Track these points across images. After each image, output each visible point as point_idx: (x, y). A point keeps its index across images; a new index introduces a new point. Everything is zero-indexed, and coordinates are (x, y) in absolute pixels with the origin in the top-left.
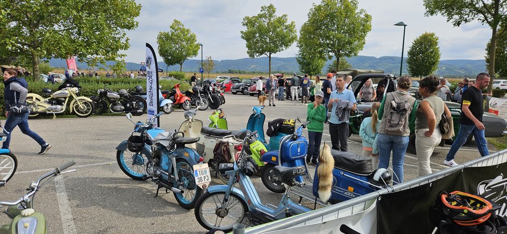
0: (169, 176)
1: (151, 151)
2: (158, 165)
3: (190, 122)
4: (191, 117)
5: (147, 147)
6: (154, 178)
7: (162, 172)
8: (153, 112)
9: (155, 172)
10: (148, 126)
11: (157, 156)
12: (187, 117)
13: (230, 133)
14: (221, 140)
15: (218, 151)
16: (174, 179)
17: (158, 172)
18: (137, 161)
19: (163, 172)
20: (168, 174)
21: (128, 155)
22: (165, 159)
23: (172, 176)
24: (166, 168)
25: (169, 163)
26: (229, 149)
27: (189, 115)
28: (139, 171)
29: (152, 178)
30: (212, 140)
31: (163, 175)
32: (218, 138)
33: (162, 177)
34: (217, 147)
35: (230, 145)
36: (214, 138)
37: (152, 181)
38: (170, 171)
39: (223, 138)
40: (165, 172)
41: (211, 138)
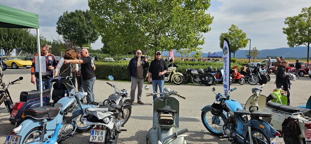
0: (245, 140)
1: (227, 117)
2: (234, 129)
3: (258, 97)
4: (258, 93)
5: (225, 113)
6: (230, 139)
7: (237, 135)
8: (227, 86)
9: (231, 133)
10: (226, 97)
11: (231, 122)
12: (254, 92)
13: (299, 111)
14: (289, 116)
15: (288, 126)
17: (234, 135)
18: (215, 121)
19: (239, 135)
20: (243, 139)
21: (209, 116)
22: (239, 126)
23: (247, 141)
24: (241, 133)
25: (245, 129)
26: (298, 124)
27: (256, 91)
28: (217, 128)
29: (228, 137)
32: (286, 113)
33: (237, 139)
34: (287, 122)
35: (300, 122)
36: (281, 113)
37: (229, 140)
38: (245, 136)
39: (291, 114)
40: (240, 137)
41: (278, 113)
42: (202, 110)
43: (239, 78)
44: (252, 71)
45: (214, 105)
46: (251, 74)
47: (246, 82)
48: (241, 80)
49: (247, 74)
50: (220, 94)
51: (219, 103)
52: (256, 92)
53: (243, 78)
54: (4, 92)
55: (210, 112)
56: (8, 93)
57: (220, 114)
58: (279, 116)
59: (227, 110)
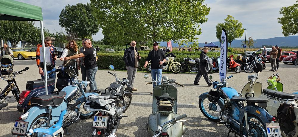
0: (241, 126)
1: (223, 104)
2: (230, 115)
3: (254, 84)
4: (254, 80)
5: (221, 99)
6: (227, 124)
7: (233, 121)
8: (223, 74)
9: (228, 119)
10: (222, 85)
11: (228, 109)
12: (250, 80)
13: (294, 97)
14: (284, 102)
15: (283, 111)
16: (246, 129)
17: (230, 120)
18: (212, 107)
19: (235, 121)
20: (240, 124)
21: (206, 103)
22: (236, 112)
23: (243, 126)
24: (238, 118)
25: (241, 115)
26: (293, 110)
27: (252, 78)
28: (214, 114)
29: (225, 123)
30: (275, 100)
31: (235, 123)
32: (281, 100)
33: (234, 124)
34: (282, 108)
35: (295, 108)
36: (276, 99)
37: (225, 125)
38: (241, 121)
39: (286, 100)
40: (236, 122)
41: (274, 99)
42: (199, 97)
43: (235, 66)
44: (247, 59)
45: (211, 92)
46: (247, 63)
47: (242, 70)
48: (237, 68)
49: (243, 63)
50: (216, 81)
51: (216, 90)
52: (252, 80)
53: (238, 67)
54: (11, 81)
55: (207, 99)
56: (15, 82)
57: (217, 101)
58: (275, 102)
59: (224, 97)
